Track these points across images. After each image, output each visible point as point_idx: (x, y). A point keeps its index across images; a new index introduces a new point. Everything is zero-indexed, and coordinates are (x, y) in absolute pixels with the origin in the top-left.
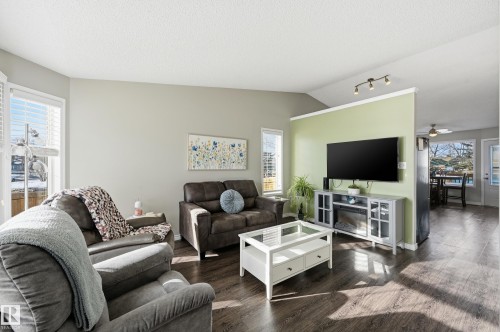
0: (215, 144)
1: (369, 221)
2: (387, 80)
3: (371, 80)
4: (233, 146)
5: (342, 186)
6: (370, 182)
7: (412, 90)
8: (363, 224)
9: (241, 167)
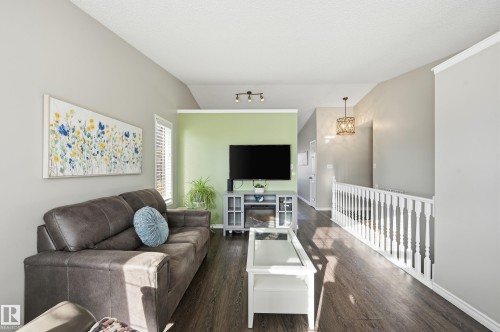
0: (101, 127)
1: (277, 215)
2: (262, 97)
3: (249, 93)
4: (127, 135)
5: (244, 187)
6: (268, 182)
7: (296, 111)
8: (272, 218)
9: (137, 170)
